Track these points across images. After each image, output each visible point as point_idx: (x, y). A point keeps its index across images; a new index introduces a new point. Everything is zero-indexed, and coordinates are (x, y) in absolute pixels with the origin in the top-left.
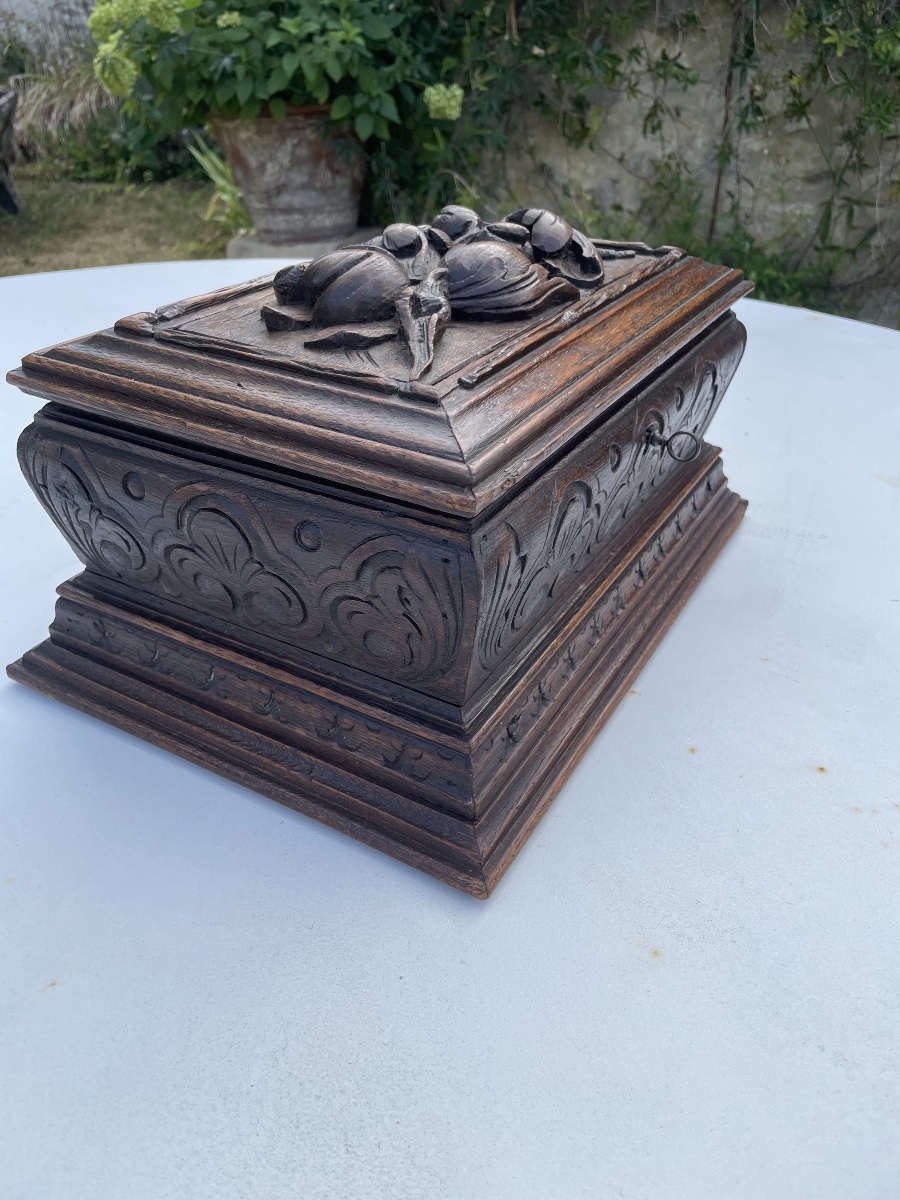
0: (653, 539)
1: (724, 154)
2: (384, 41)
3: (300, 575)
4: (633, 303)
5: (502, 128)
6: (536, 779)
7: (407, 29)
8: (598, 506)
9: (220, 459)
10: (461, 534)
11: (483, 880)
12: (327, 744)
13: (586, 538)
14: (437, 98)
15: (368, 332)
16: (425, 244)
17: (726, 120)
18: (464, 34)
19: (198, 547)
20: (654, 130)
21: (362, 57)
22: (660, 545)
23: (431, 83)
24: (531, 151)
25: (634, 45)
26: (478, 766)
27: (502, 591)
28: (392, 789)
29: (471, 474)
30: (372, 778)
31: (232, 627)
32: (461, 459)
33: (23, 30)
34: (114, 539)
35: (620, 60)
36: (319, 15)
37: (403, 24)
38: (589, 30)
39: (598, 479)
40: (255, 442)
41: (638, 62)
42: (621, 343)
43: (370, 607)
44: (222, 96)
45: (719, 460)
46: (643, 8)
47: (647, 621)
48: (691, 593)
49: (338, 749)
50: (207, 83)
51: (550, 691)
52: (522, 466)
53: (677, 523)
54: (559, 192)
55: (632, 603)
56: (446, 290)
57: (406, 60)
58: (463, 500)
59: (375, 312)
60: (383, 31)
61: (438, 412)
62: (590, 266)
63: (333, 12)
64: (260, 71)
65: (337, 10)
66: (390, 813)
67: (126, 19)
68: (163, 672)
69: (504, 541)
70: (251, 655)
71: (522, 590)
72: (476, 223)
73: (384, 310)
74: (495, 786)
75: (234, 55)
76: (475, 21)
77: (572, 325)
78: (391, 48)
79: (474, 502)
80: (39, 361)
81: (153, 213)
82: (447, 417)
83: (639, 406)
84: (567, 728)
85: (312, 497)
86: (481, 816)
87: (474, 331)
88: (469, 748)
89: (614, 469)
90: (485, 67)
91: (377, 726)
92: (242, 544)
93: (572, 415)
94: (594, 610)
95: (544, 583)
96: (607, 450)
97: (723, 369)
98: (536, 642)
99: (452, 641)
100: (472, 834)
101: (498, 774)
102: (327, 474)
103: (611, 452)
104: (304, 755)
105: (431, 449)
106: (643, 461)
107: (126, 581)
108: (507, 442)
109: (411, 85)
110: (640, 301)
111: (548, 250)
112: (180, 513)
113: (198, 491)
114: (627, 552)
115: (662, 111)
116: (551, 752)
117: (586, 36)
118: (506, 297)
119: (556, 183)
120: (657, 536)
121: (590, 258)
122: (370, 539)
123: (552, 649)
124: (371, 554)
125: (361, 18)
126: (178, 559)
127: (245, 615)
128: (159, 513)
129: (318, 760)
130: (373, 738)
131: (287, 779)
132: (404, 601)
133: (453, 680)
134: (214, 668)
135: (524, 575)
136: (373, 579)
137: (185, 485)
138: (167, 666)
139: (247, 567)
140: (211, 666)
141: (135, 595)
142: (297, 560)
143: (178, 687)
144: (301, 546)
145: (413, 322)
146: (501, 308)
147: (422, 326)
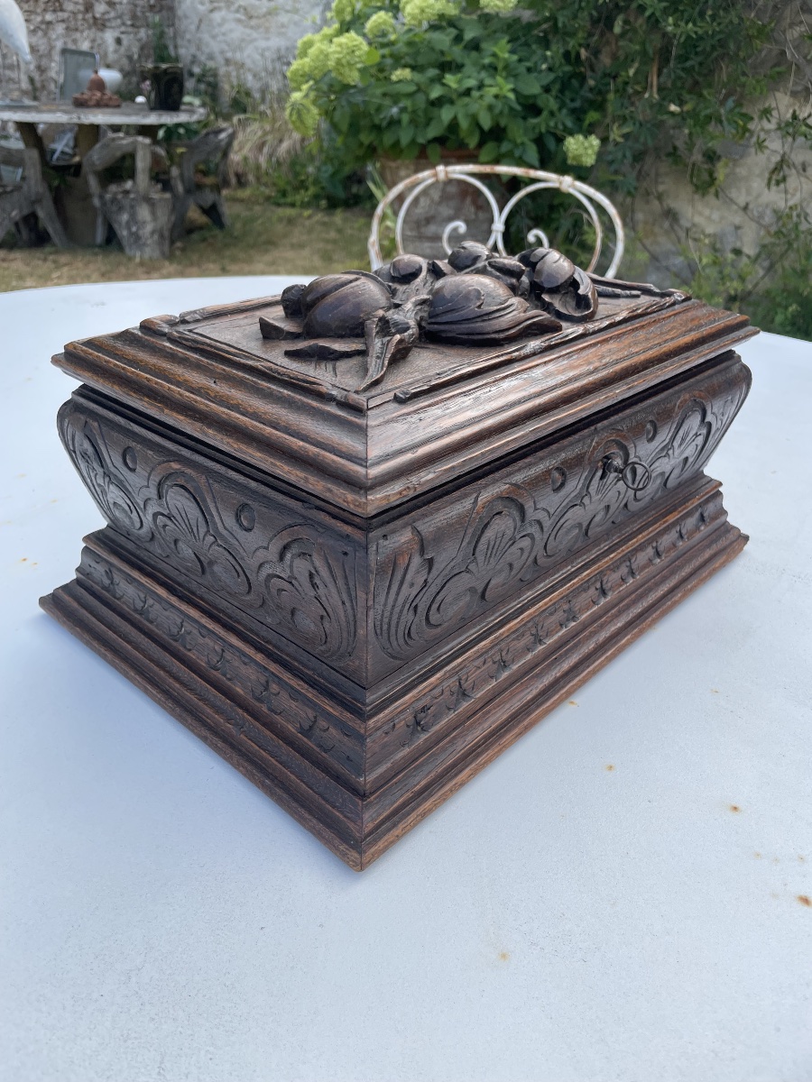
0: (621, 560)
2: (535, 97)
3: (241, 551)
4: (610, 339)
5: (634, 174)
6: (440, 769)
7: (555, 88)
8: (539, 522)
9: (192, 443)
10: (360, 532)
11: (361, 853)
12: (259, 705)
13: (527, 550)
14: (575, 147)
15: (338, 346)
18: (608, 91)
19: (174, 517)
20: (778, 183)
21: (511, 109)
22: (630, 567)
23: (571, 134)
24: (660, 197)
25: (767, 105)
26: (373, 747)
27: (400, 588)
28: (302, 755)
29: (367, 479)
30: (289, 741)
31: (203, 589)
32: (364, 464)
33: (250, 77)
34: (120, 502)
35: (752, 119)
36: (479, 73)
37: (553, 82)
38: (724, 91)
39: (532, 497)
41: (769, 121)
42: (580, 375)
43: (290, 586)
44: (388, 139)
45: (719, 494)
46: (779, 73)
49: (266, 711)
50: (377, 129)
51: (472, 688)
52: (429, 477)
53: (656, 548)
54: (682, 235)
57: (552, 114)
58: (357, 501)
59: (352, 329)
60: (533, 87)
61: (360, 421)
63: (492, 71)
64: (422, 120)
65: (495, 69)
66: (297, 776)
67: (316, 72)
68: (148, 620)
69: (405, 543)
70: (211, 616)
71: (433, 589)
74: (393, 768)
75: (401, 105)
76: (620, 80)
77: (534, 354)
78: (540, 103)
79: (364, 503)
80: (75, 348)
81: (333, 235)
82: (367, 425)
83: (598, 434)
85: (253, 484)
86: (372, 794)
87: (442, 353)
88: (366, 728)
89: (557, 490)
90: (624, 120)
91: (295, 695)
92: (201, 519)
95: (469, 586)
96: (549, 472)
97: (716, 408)
99: (352, 628)
100: (360, 808)
101: (397, 757)
103: (555, 474)
104: (240, 711)
105: (343, 453)
106: (602, 485)
107: (133, 539)
108: (417, 453)
109: (554, 135)
111: (546, 285)
112: (160, 485)
113: (173, 469)
114: (587, 569)
115: (789, 166)
117: (721, 97)
118: (479, 325)
119: (681, 227)
120: (627, 558)
122: (290, 526)
123: (479, 649)
124: (290, 540)
125: (516, 76)
126: (162, 524)
127: (211, 580)
128: (146, 484)
129: (250, 718)
130: (293, 706)
131: (222, 730)
132: (314, 586)
133: (357, 663)
134: (185, 624)
135: (431, 575)
136: (292, 562)
137: (164, 462)
138: (151, 616)
139: (206, 538)
140: (183, 621)
141: (138, 552)
142: (238, 537)
143: (157, 634)
144: (241, 525)
145: (377, 340)
146: (473, 334)
147: (383, 344)
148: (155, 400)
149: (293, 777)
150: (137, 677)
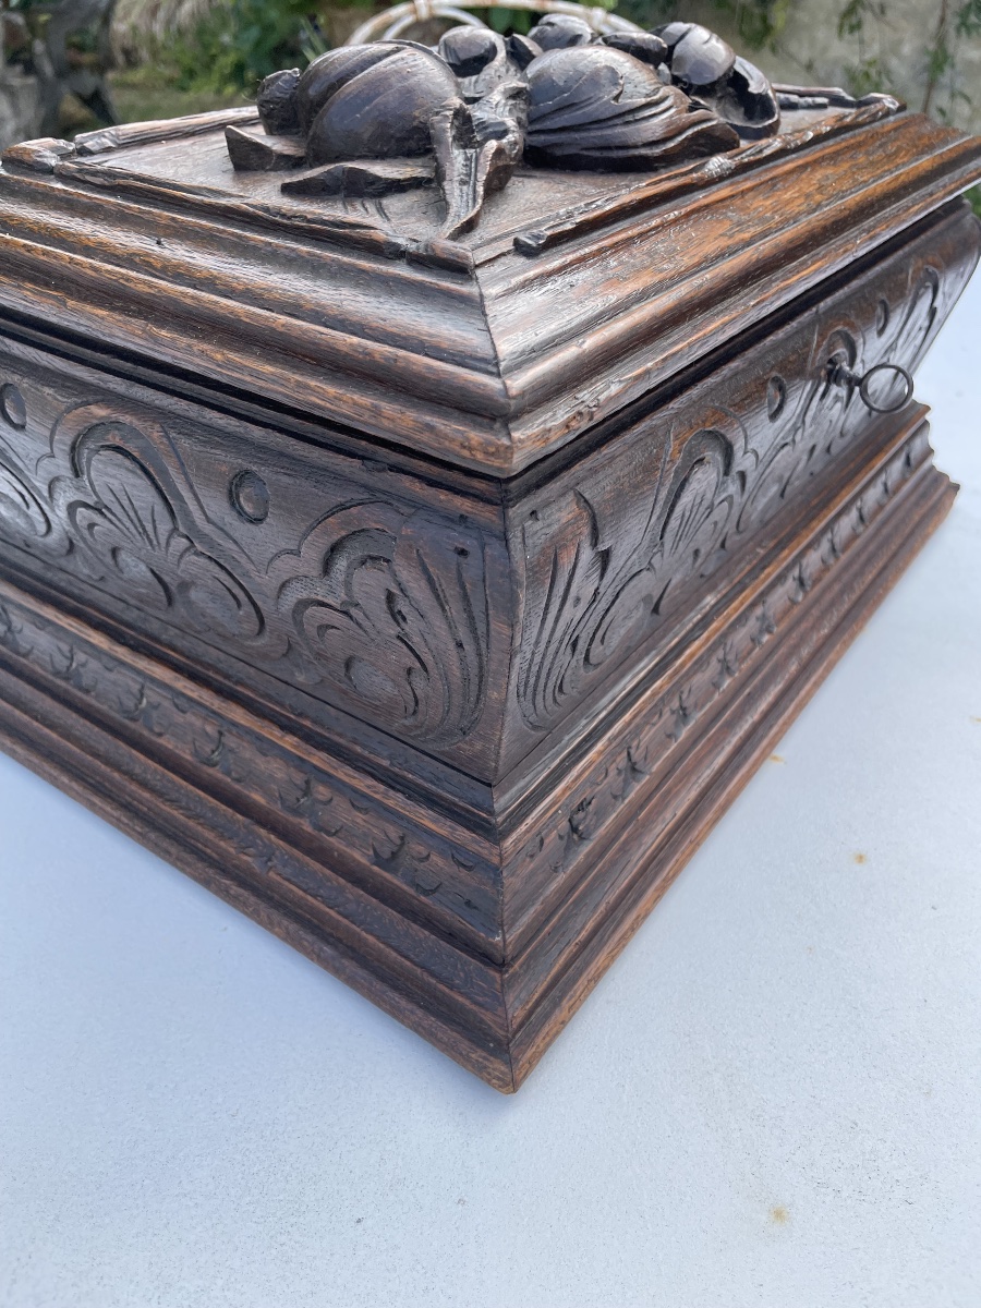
0: (823, 532)
1: (938, 62)
3: (243, 560)
4: (823, 159)
6: (612, 897)
8: (743, 476)
9: (128, 366)
10: (490, 507)
11: (510, 1063)
12: (295, 820)
13: (720, 525)
15: (382, 170)
16: (502, 54)
17: (942, 20)
19: (106, 507)
20: (851, 30)
22: (832, 542)
26: (512, 882)
27: (560, 610)
28: (383, 900)
29: (509, 398)
30: (357, 879)
31: (173, 631)
32: (496, 370)
34: (5, 488)
39: (745, 431)
40: (163, 333)
42: (799, 213)
43: (346, 619)
45: (926, 423)
47: (805, 652)
48: (871, 613)
49: (310, 829)
51: (646, 758)
52: (611, 390)
53: (860, 510)
55: (783, 626)
56: (523, 116)
58: (490, 444)
59: (400, 142)
61: (465, 289)
62: (757, 107)
66: (378, 938)
68: (80, 688)
69: (568, 524)
70: (193, 677)
71: (603, 605)
72: (589, 38)
73: (415, 141)
74: (543, 909)
77: (721, 178)
79: (508, 447)
82: (481, 295)
83: (823, 321)
84: (668, 815)
85: (257, 433)
86: (515, 959)
87: (562, 182)
88: (500, 855)
89: (774, 416)
91: (359, 800)
92: (160, 507)
93: (707, 314)
94: (725, 636)
95: (644, 594)
96: (764, 385)
97: (948, 281)
98: (628, 683)
99: (474, 688)
100: (498, 987)
101: (548, 892)
102: (267, 390)
103: (771, 390)
104: (263, 832)
105: (444, 351)
106: (819, 410)
107: (37, 553)
108: (585, 346)
110: (833, 158)
111: (695, 81)
112: (74, 450)
113: (95, 417)
114: (783, 549)
115: (863, 8)
116: (641, 851)
118: (619, 132)
120: (829, 527)
121: (760, 94)
122: (342, 507)
123: (653, 695)
124: (344, 533)
126: (85, 523)
127: (185, 614)
128: (47, 450)
129: (281, 843)
130: (359, 821)
131: (234, 866)
132: (397, 617)
133: (478, 746)
134: (147, 692)
135: (605, 581)
136: (349, 575)
137: (77, 406)
138: (86, 681)
139: (173, 542)
140: (143, 687)
141: (49, 575)
142: (236, 535)
143: (98, 711)
144: (241, 513)
145: (456, 152)
146: (609, 148)
147: (467, 159)
148: (47, 285)
149: (371, 938)
150: (74, 785)
